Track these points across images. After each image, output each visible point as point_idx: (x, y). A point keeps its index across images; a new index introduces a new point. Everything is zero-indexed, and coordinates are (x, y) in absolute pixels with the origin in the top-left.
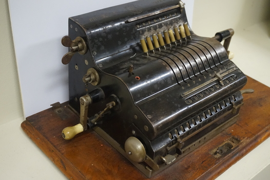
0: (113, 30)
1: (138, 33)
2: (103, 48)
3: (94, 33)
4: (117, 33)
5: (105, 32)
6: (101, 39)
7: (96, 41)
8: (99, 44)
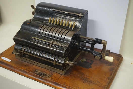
0: (46, 10)
1: (55, 16)
2: (39, 14)
3: (39, 8)
4: (46, 12)
5: (42, 9)
6: (40, 11)
7: (38, 10)
8: (39, 12)
